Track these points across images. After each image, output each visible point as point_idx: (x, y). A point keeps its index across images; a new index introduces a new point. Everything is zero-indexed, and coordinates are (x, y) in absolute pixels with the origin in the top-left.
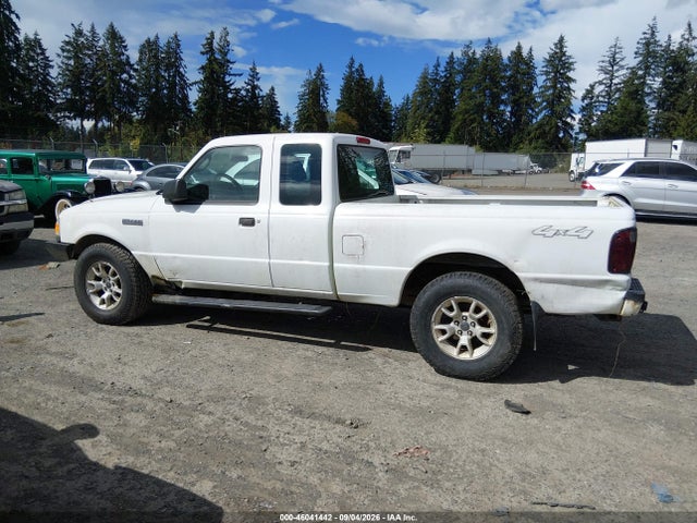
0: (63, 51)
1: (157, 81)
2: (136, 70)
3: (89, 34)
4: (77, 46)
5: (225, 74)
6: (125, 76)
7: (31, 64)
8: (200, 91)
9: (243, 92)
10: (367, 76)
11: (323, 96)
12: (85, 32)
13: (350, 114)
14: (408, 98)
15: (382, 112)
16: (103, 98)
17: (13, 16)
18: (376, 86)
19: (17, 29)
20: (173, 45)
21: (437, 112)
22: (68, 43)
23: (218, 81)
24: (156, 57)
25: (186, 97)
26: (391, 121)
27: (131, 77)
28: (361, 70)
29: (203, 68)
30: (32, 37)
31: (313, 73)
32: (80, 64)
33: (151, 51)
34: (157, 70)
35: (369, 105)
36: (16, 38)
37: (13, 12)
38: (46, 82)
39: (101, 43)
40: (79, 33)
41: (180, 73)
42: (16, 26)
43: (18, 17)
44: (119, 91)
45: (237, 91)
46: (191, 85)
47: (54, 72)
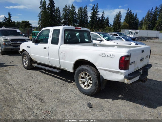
0: (63, 11)
1: (81, 17)
2: (77, 14)
3: (68, 7)
4: (66, 9)
5: (97, 14)
6: (75, 16)
7: (57, 14)
8: (91, 18)
9: (100, 18)
10: (132, 13)
11: (120, 18)
12: (67, 6)
13: (127, 23)
14: (143, 18)
15: (136, 22)
16: (70, 21)
17: (54, 4)
18: (135, 15)
19: (55, 6)
20: (86, 8)
21: (151, 22)
22: (64, 9)
23: (95, 16)
24: (82, 11)
25: (87, 20)
26: (138, 24)
27: (76, 16)
28: (131, 12)
29: (92, 13)
30: (58, 8)
31: (118, 13)
32: (66, 13)
33: (80, 10)
34: (82, 14)
35: (132, 20)
36: (54, 8)
37: (54, 3)
38: (59, 18)
39: (70, 9)
40: (66, 7)
41: (86, 14)
42: (54, 6)
43: (55, 4)
44: (73, 19)
45: (99, 18)
46: (89, 17)
47: (61, 15)
